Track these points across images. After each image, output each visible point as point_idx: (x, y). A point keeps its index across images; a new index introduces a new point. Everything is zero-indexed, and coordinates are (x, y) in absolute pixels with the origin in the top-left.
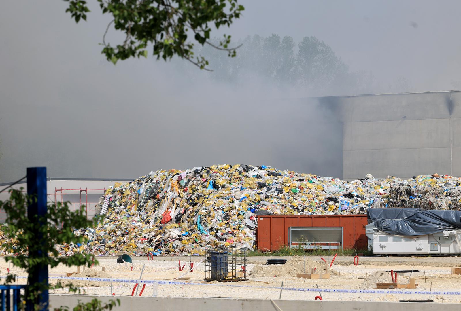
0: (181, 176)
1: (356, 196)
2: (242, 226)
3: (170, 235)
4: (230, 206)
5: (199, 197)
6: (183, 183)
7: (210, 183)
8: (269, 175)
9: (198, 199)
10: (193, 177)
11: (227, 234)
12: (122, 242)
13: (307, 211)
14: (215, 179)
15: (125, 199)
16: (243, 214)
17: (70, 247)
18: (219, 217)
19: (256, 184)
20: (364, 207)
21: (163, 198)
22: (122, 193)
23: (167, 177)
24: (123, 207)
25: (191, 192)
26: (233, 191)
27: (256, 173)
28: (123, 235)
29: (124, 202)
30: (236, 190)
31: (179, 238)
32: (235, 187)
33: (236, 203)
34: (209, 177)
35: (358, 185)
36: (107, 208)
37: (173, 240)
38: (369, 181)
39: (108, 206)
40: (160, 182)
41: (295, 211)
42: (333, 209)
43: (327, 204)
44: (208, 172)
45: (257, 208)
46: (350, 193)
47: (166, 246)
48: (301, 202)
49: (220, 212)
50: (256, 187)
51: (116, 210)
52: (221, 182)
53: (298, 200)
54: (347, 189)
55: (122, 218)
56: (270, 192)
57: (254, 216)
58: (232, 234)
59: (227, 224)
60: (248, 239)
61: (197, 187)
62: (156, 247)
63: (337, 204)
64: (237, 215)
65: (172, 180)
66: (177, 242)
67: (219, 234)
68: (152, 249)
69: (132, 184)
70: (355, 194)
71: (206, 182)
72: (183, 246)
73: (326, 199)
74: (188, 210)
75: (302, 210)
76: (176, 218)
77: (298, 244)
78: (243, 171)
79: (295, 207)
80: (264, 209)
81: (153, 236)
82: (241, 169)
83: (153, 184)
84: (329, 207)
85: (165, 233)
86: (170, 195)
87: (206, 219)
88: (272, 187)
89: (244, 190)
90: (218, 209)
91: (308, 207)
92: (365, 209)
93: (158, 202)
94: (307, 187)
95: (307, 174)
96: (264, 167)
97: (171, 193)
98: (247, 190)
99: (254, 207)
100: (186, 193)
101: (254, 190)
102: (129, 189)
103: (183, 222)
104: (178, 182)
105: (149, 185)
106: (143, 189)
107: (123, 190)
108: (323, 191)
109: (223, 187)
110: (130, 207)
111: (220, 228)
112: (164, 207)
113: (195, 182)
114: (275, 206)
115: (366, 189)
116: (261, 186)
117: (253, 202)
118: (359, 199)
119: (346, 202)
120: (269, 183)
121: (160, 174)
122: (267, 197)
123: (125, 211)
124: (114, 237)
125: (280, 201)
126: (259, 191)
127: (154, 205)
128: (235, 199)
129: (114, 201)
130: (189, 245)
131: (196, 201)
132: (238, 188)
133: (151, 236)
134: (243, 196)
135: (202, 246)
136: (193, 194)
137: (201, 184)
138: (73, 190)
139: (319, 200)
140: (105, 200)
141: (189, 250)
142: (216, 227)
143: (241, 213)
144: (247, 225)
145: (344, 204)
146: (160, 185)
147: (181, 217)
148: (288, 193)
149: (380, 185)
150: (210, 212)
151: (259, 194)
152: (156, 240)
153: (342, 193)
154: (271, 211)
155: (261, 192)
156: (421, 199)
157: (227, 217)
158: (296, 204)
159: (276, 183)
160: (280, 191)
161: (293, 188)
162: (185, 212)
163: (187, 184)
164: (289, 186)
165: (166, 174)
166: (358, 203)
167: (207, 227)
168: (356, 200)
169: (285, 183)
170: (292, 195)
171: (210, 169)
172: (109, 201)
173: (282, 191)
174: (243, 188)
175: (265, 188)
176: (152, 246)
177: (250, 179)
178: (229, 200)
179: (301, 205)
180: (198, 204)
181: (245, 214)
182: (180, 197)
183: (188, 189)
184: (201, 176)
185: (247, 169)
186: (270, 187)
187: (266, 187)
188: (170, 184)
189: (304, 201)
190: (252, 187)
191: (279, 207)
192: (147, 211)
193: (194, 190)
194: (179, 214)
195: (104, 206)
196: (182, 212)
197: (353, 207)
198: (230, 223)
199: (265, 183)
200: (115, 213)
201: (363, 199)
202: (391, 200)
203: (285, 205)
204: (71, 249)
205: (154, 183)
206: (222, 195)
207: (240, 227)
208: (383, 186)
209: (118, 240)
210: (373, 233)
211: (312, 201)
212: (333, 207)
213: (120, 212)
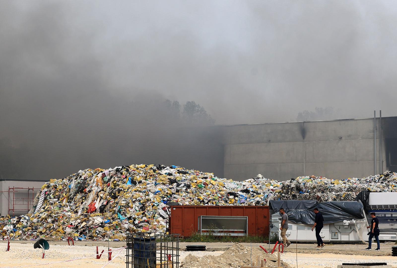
0: (104, 173)
1: (252, 192)
2: (156, 215)
3: (93, 222)
4: (146, 198)
5: (119, 191)
6: (106, 179)
7: (129, 180)
8: (178, 173)
9: (119, 193)
10: (115, 175)
11: (143, 222)
12: (52, 228)
13: (211, 204)
14: (133, 176)
15: (58, 193)
16: (157, 206)
17: (7, 232)
18: (136, 207)
19: (168, 180)
20: (259, 200)
21: (90, 191)
22: (56, 188)
23: (93, 175)
24: (57, 200)
25: (113, 187)
26: (149, 186)
27: (167, 171)
28: (53, 222)
29: (57, 195)
30: (151, 185)
31: (101, 225)
32: (150, 183)
33: (151, 196)
34: (128, 174)
35: (252, 183)
36: (43, 200)
37: (96, 227)
38: (260, 180)
39: (44, 198)
40: (87, 179)
41: (201, 203)
42: (233, 202)
43: (228, 198)
44: (127, 170)
45: (169, 200)
46: (247, 189)
47: (90, 232)
48: (206, 196)
49: (137, 203)
50: (168, 183)
51: (50, 202)
52: (138, 178)
53: (204, 194)
54: (244, 185)
55: (55, 208)
56: (179, 187)
57: (167, 207)
58: (148, 222)
59: (143, 214)
60: (162, 227)
61: (118, 183)
62: (81, 233)
63: (236, 198)
64: (152, 206)
65: (97, 176)
66: (100, 229)
67: (137, 222)
68: (77, 234)
69: (64, 181)
70: (251, 190)
71: (126, 179)
72: (105, 232)
73: (227, 193)
74: (110, 202)
75: (207, 203)
76: (100, 208)
77: (207, 231)
78: (157, 169)
79: (201, 200)
80: (175, 202)
81: (79, 223)
82: (155, 168)
83: (82, 181)
84: (229, 200)
85: (89, 220)
86: (95, 189)
87: (125, 209)
88: (182, 183)
89: (158, 185)
90: (135, 201)
91: (212, 200)
92: (260, 202)
93: (85, 195)
94: (211, 183)
95: (210, 173)
96: (174, 167)
97: (96, 188)
98: (160, 185)
99: (166, 199)
100: (109, 187)
101: (167, 185)
102: (62, 184)
103: (106, 212)
104: (102, 179)
105: (78, 181)
106: (73, 185)
107: (56, 185)
108: (224, 187)
109: (140, 182)
110: (62, 199)
111: (137, 217)
112: (90, 199)
113: (116, 178)
114: (184, 199)
115: (259, 186)
116: (172, 182)
117: (165, 195)
118: (255, 194)
119: (244, 197)
120: (179, 180)
121: (88, 172)
122: (178, 191)
123: (58, 202)
124: (45, 224)
125: (188, 195)
126: (171, 186)
127: (81, 198)
128: (150, 193)
129: (49, 195)
130: (110, 232)
131: (117, 194)
132: (153, 183)
133: (77, 223)
134: (157, 190)
135: (121, 232)
136: (115, 189)
137: (121, 180)
138: (23, 188)
139: (221, 194)
140: (42, 194)
141: (110, 236)
142: (133, 216)
143: (155, 205)
144: (161, 215)
145: (242, 198)
146: (87, 181)
147: (104, 208)
148: (195, 188)
149: (271, 183)
150: (129, 203)
151: (170, 188)
152: (81, 226)
153: (239, 189)
154: (181, 203)
155: (172, 187)
156: (310, 194)
157: (143, 208)
158: (202, 197)
159: (185, 180)
160: (188, 187)
161: (199, 184)
162: (107, 203)
163: (109, 180)
164: (196, 183)
165: (92, 172)
166: (254, 197)
167: (126, 216)
168: (252, 194)
169: (192, 180)
170: (199, 190)
171: (129, 168)
172: (45, 194)
173: (190, 186)
174: (157, 183)
175: (175, 184)
176: (77, 232)
177: (162, 176)
178: (145, 193)
179: (206, 199)
180: (119, 197)
181: (159, 205)
182: (104, 191)
183: (111, 184)
184: (122, 174)
185: (160, 168)
186: (180, 183)
187: (177, 183)
188: (95, 180)
189: (208, 195)
190: (165, 182)
191: (187, 200)
192: (76, 203)
193: (115, 185)
194: (102, 205)
195: (40, 198)
196: (105, 203)
197: (250, 201)
198: (146, 213)
199: (175, 180)
200: (49, 204)
201: (258, 194)
202: (283, 195)
203: (193, 198)
204: (7, 234)
205: (82, 179)
206: (139, 189)
207: (154, 216)
208: (272, 184)
209: (48, 226)
210: (278, 222)
211: (216, 195)
212: (233, 200)
213: (53, 203)
